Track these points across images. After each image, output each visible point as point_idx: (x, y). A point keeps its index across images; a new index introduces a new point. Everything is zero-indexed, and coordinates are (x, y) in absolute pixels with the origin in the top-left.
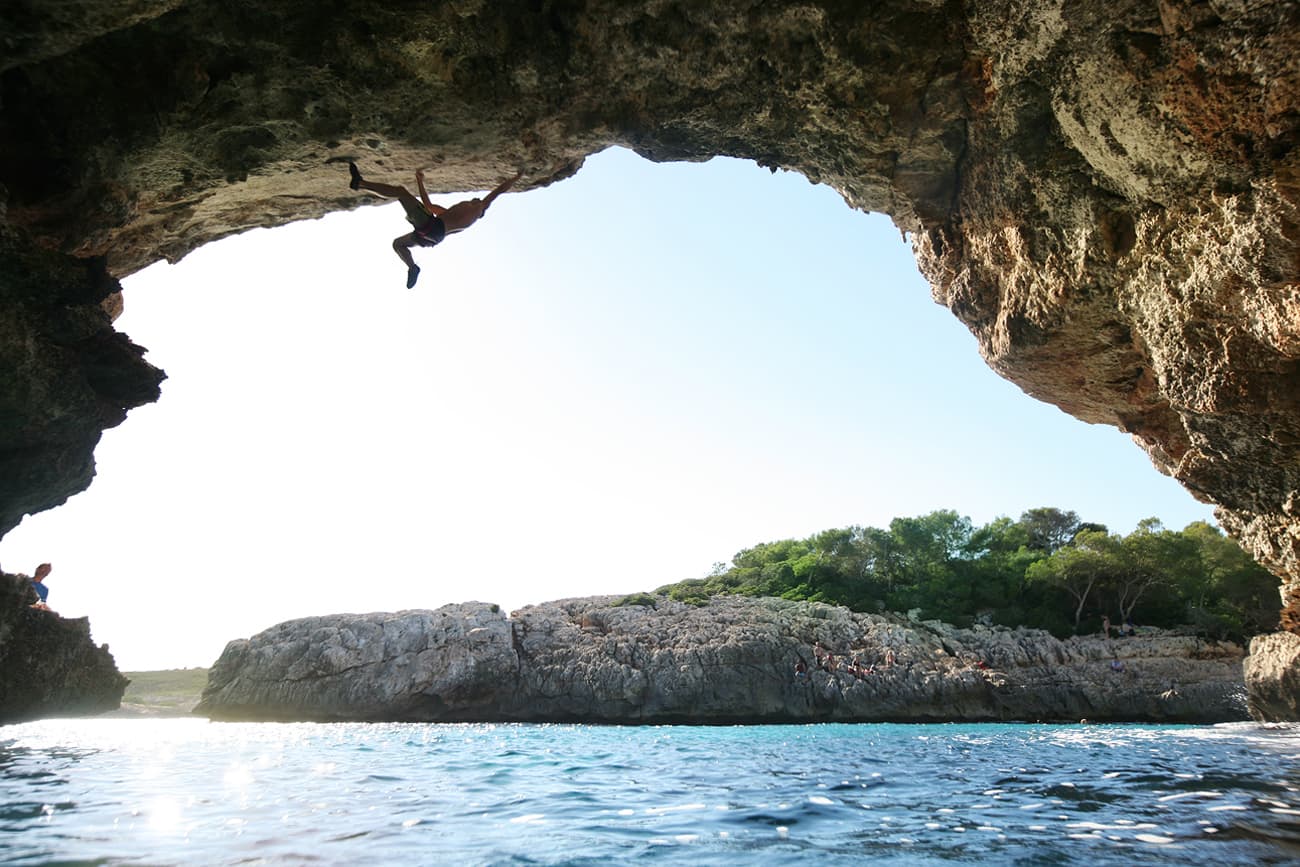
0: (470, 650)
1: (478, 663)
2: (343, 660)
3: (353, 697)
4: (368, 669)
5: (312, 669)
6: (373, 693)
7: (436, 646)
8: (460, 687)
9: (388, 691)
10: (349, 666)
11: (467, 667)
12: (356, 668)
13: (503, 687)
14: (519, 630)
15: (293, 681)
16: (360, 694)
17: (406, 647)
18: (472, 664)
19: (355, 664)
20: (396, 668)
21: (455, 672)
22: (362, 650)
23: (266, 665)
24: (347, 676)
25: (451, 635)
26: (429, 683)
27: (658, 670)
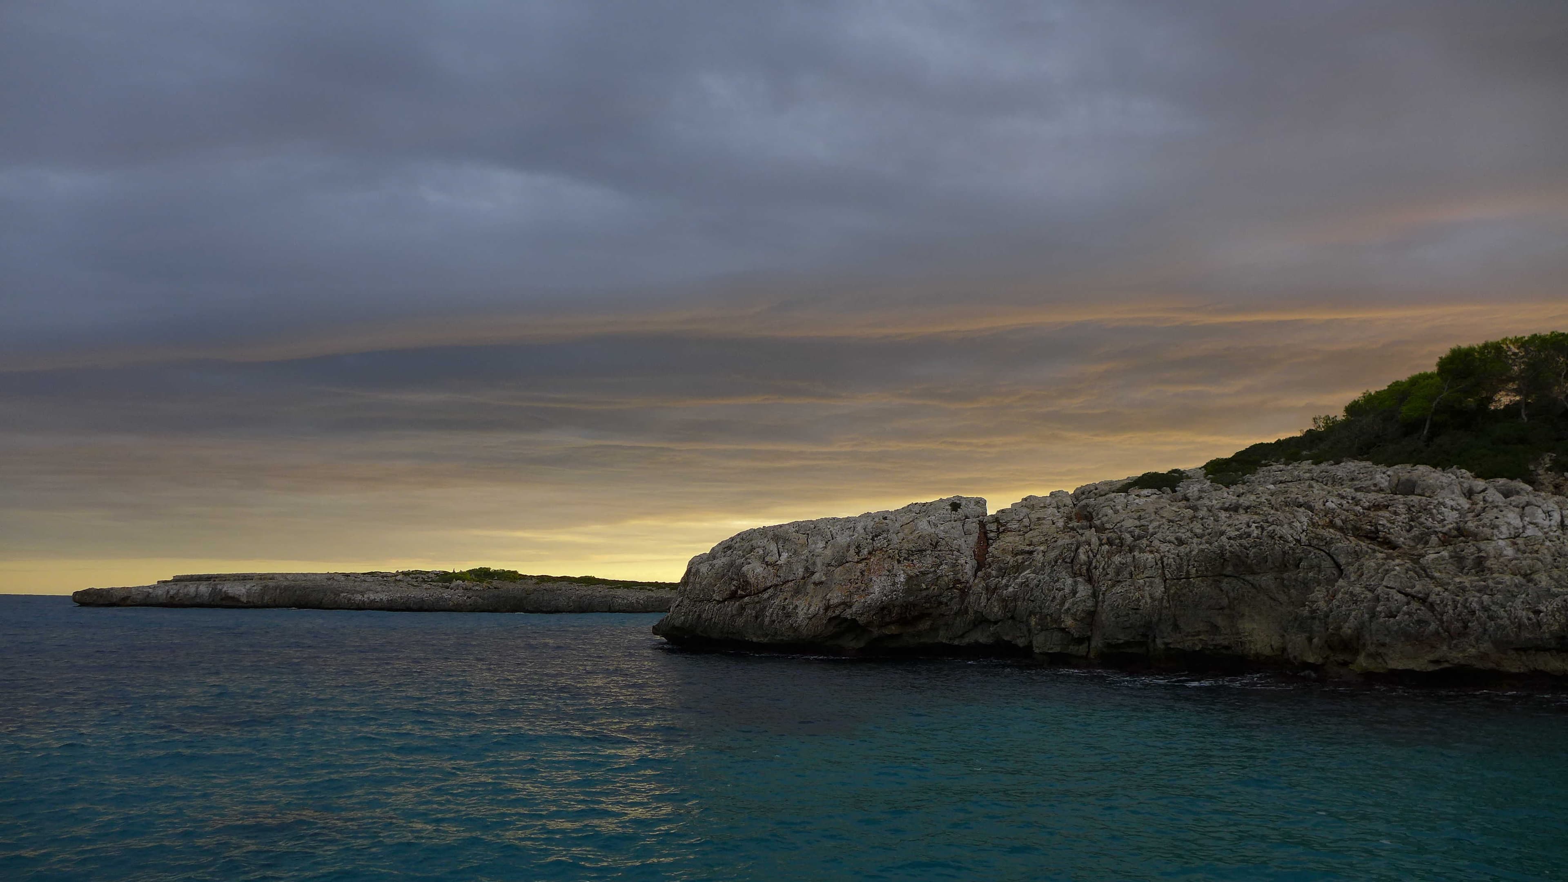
0: (899, 562)
1: (909, 578)
2: (760, 577)
3: (767, 620)
4: (786, 587)
5: (733, 588)
6: (788, 616)
7: (856, 559)
8: (883, 609)
9: (801, 614)
10: (769, 584)
11: (894, 584)
12: (776, 585)
13: (943, 608)
14: (992, 531)
15: (719, 602)
16: (774, 617)
17: (827, 561)
18: (902, 580)
19: (775, 582)
20: (812, 586)
21: (877, 589)
22: (781, 566)
23: (700, 584)
24: (766, 596)
25: (880, 542)
26: (847, 605)
27: (1113, 586)
